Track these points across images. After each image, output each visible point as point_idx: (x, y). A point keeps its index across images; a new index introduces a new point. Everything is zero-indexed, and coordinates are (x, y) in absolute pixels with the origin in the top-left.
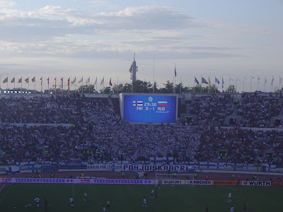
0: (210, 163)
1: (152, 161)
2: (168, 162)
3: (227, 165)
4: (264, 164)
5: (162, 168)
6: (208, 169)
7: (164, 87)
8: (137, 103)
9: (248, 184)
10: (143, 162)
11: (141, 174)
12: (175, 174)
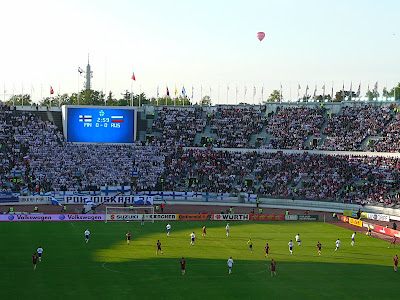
0: (176, 193)
1: (103, 191)
2: (123, 191)
3: (197, 195)
4: (242, 194)
5: (117, 199)
6: (174, 200)
7: (122, 97)
8: (84, 118)
9: (222, 218)
10: (92, 192)
11: (88, 207)
12: (131, 207)
